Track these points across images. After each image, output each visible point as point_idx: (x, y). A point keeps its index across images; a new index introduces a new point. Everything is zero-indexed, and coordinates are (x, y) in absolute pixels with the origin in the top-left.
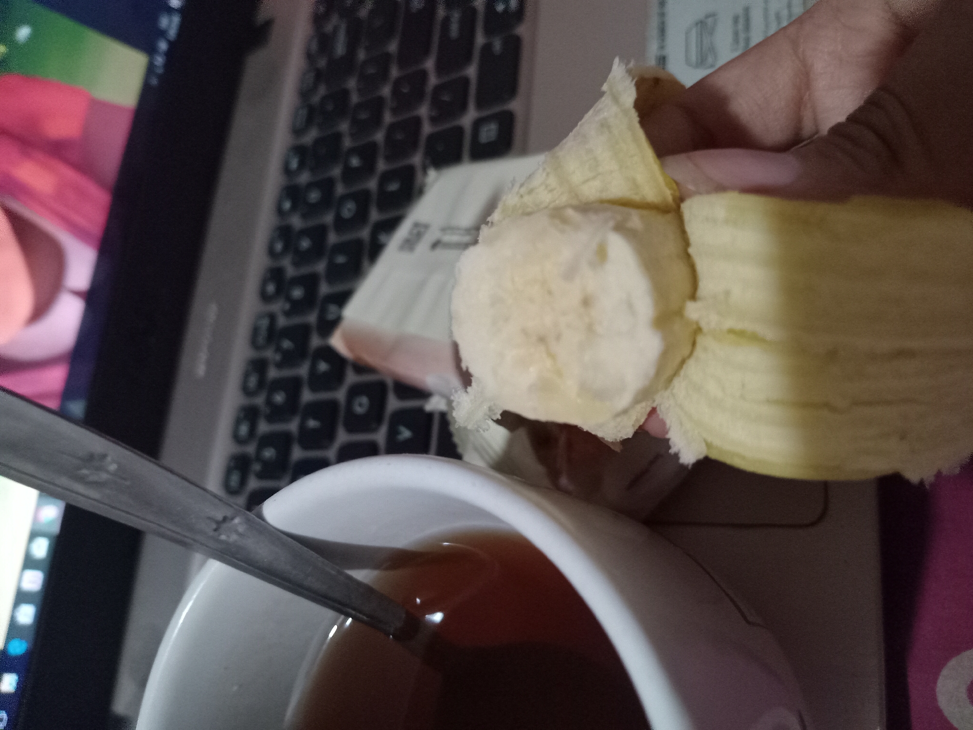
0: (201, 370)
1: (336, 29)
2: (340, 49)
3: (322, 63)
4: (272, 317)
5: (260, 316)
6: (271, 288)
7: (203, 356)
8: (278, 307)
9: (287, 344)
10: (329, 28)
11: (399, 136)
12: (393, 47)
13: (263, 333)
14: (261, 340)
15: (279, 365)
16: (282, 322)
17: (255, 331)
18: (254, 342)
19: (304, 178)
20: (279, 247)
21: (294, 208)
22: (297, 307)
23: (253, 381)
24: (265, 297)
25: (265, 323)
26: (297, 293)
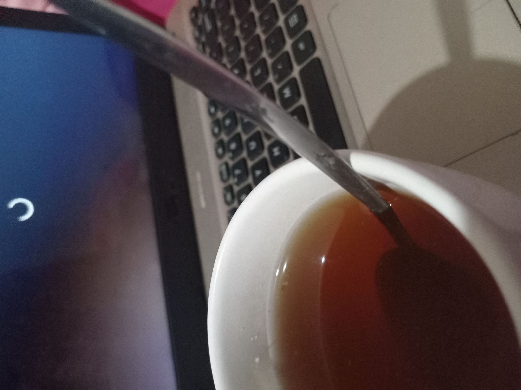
0: (203, 204)
1: (203, 20)
2: (209, 27)
3: (203, 39)
4: (227, 164)
5: (220, 166)
6: (220, 151)
7: (202, 198)
8: (227, 158)
9: (237, 172)
10: (200, 22)
11: (252, 48)
12: (233, 12)
13: (225, 173)
14: (225, 177)
15: (238, 184)
16: (231, 163)
17: (221, 173)
18: (223, 180)
20: (216, 130)
22: (236, 153)
23: (229, 197)
24: (220, 157)
25: (224, 168)
26: (233, 146)
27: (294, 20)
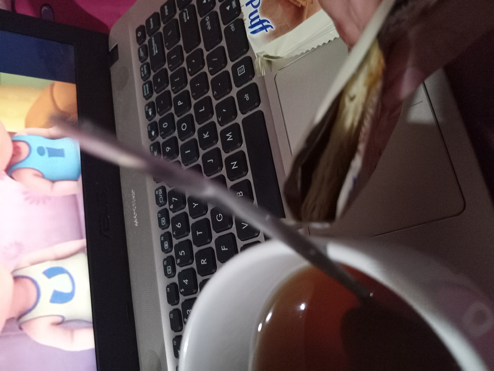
2: (155, 51)
10: (146, 42)
15: (174, 211)
17: (157, 197)
18: (158, 203)
19: (157, 118)
21: (157, 134)
23: (163, 221)
27: (242, 70)
